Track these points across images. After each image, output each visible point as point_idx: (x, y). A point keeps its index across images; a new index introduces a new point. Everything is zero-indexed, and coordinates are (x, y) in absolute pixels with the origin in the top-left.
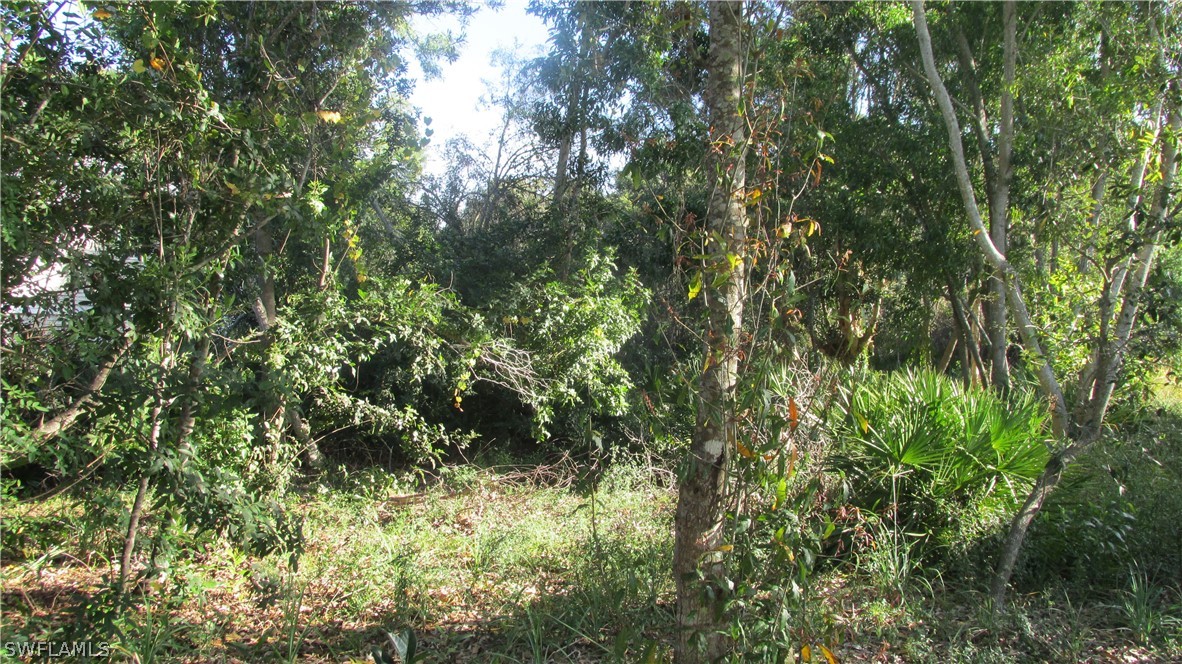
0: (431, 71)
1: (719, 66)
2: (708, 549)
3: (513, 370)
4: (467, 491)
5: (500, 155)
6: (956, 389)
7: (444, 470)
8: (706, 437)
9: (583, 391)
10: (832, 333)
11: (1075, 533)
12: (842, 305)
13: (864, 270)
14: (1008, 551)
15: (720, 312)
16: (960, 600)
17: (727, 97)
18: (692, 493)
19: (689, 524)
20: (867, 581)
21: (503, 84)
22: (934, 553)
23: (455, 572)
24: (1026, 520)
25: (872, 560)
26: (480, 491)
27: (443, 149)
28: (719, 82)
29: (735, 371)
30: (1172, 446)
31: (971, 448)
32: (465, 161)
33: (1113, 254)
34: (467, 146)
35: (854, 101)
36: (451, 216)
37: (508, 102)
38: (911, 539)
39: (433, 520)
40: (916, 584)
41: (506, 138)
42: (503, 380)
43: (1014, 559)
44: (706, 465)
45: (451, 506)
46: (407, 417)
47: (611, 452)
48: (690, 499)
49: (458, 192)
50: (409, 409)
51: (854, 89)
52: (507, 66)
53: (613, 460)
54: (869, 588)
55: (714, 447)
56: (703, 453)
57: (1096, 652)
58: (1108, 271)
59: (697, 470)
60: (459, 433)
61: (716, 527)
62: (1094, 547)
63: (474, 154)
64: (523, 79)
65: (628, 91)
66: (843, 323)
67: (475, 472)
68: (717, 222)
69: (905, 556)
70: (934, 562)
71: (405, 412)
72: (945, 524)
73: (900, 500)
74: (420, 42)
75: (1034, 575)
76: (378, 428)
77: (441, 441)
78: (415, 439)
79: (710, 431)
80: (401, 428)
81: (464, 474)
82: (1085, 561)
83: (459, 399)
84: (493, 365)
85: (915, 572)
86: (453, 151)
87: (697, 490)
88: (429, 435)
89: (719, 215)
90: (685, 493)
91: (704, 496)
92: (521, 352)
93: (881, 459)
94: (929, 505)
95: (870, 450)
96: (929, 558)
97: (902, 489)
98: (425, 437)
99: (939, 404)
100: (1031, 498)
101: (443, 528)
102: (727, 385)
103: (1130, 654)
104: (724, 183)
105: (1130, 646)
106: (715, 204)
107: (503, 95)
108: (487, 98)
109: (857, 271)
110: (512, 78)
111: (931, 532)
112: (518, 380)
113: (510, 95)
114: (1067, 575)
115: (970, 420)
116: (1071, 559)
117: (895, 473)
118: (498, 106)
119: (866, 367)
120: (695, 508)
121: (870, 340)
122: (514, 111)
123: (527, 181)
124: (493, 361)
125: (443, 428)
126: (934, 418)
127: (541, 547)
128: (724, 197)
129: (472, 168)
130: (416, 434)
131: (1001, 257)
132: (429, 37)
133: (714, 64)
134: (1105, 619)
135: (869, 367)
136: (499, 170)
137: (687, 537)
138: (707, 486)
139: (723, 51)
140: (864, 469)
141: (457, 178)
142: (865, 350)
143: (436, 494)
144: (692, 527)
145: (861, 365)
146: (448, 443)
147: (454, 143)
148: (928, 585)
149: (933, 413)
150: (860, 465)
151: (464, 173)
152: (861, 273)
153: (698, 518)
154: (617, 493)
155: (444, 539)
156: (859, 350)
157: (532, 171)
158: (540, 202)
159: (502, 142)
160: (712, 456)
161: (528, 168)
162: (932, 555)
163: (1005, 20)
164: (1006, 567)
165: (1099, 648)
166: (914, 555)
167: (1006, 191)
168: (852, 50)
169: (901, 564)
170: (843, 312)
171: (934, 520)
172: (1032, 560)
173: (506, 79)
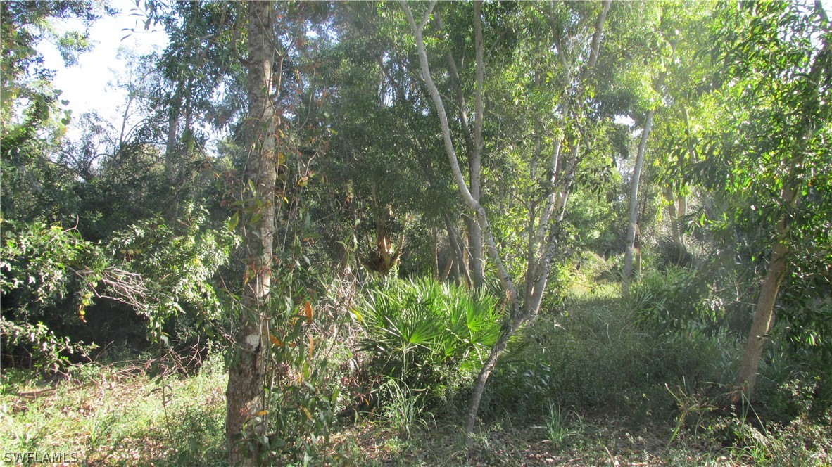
0: (69, 61)
1: (255, 63)
2: (251, 414)
3: (129, 289)
4: (92, 384)
5: (124, 126)
6: (445, 289)
7: (72, 368)
8: (247, 332)
9: (184, 304)
10: (373, 254)
11: (519, 382)
12: (379, 234)
13: (393, 210)
14: (475, 396)
15: (257, 242)
16: (447, 432)
17: (260, 86)
18: (237, 374)
19: (236, 398)
20: (388, 425)
21: (126, 72)
22: (432, 402)
23: (77, 448)
24: (486, 375)
25: (390, 410)
26: (102, 383)
27: (79, 121)
28: (255, 76)
29: (268, 284)
30: (580, 320)
31: (455, 329)
32: (97, 130)
33: (536, 199)
34: (97, 119)
35: (383, 97)
36: (85, 172)
37: (130, 87)
38: (416, 393)
39: (63, 408)
40: (419, 424)
41: (129, 113)
43: (479, 401)
44: (247, 353)
45: (78, 395)
46: (39, 332)
47: (207, 345)
48: (236, 379)
49: (91, 153)
50: (40, 325)
51: (384, 88)
52: (130, 60)
53: (209, 352)
54: (388, 429)
55: (253, 340)
56: (245, 345)
57: (529, 458)
59: (241, 357)
60: (82, 345)
61: (257, 398)
62: (531, 389)
63: (103, 125)
64: (143, 70)
65: (223, 83)
66: (380, 247)
67: (98, 368)
69: (411, 405)
70: (430, 408)
71: (37, 327)
72: (438, 381)
73: (409, 368)
74: (60, 37)
75: (495, 411)
76: (12, 340)
77: (67, 350)
78: (45, 349)
79: (250, 328)
80: (33, 340)
81: (88, 370)
82: (525, 398)
83: (83, 313)
84: (112, 285)
85: (418, 416)
86: (85, 121)
88: (57, 345)
89: (255, 171)
90: (232, 375)
91: (246, 376)
92: (134, 274)
93: (397, 341)
94: (428, 369)
95: (389, 336)
96: (428, 405)
97: (410, 359)
98: (54, 347)
99: (433, 300)
100: (488, 361)
101: (71, 413)
102: (262, 295)
103: (550, 457)
104: (256, 148)
105: (550, 452)
106: (252, 163)
107: (127, 82)
108: (115, 83)
109: (389, 212)
110: (133, 69)
111: (429, 387)
112: (133, 295)
113: (133, 82)
114: (514, 409)
115: (454, 310)
116: (517, 399)
117: (406, 349)
118: (122, 89)
119: (396, 277)
120: (240, 385)
121: (398, 258)
122: (134, 93)
123: (146, 146)
124: (111, 282)
125: (69, 340)
126: (431, 310)
127: (150, 422)
128: (259, 158)
129: (102, 136)
130: (45, 344)
131: (474, 201)
132: (67, 34)
133: (252, 62)
134: (537, 436)
135: (398, 277)
136: (124, 137)
137: (234, 409)
138: (248, 369)
139: (257, 53)
140: (386, 347)
141: (89, 143)
142: (395, 265)
143: (66, 386)
144: (238, 400)
145: (393, 276)
146: (72, 352)
147: (87, 116)
148: (426, 424)
149: (429, 306)
150: (383, 345)
151: (95, 140)
152: (391, 213)
153: (242, 393)
154: (213, 375)
155: (70, 422)
156: (391, 265)
157: (150, 139)
158: (156, 162)
159: (126, 117)
160: (252, 346)
161: (147, 136)
163: (477, 47)
164: (474, 407)
165: (532, 455)
166: (418, 404)
167: (479, 157)
168: (380, 62)
169: (409, 411)
170: (380, 239)
171: (430, 378)
172: (493, 401)
173: (129, 69)
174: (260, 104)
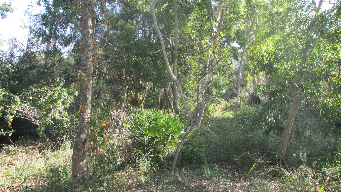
0: (3, 16)
1: (84, 20)
2: (82, 167)
3: (30, 114)
4: (14, 154)
5: (28, 45)
7: (6, 147)
8: (81, 133)
9: (54, 120)
11: (192, 152)
12: (136, 91)
13: (142, 81)
14: (175, 158)
15: (85, 95)
16: (163, 172)
17: (86, 30)
18: (77, 151)
19: (76, 160)
20: (139, 170)
21: (28, 22)
23: (8, 181)
24: (179, 149)
25: (140, 164)
26: (19, 153)
27: (7, 42)
28: (84, 26)
29: (90, 113)
32: (16, 46)
33: (200, 77)
34: (16, 41)
37: (30, 28)
38: (151, 157)
39: (2, 164)
40: (152, 169)
42: (26, 117)
43: (176, 160)
44: (81, 142)
45: (8, 159)
47: (64, 137)
48: (76, 152)
49: (13, 56)
52: (30, 16)
53: (65, 140)
54: (139, 172)
55: (83, 136)
56: (80, 138)
57: (197, 183)
58: (199, 82)
59: (78, 143)
61: (85, 160)
62: (197, 155)
63: (19, 44)
64: (36, 21)
66: (136, 96)
67: (17, 147)
68: (84, 68)
69: (149, 162)
70: (156, 163)
72: (160, 152)
73: (148, 146)
75: (183, 163)
79: (82, 131)
81: (13, 148)
82: (195, 158)
83: (10, 124)
84: (23, 112)
85: (152, 166)
86: (11, 42)
87: (78, 149)
89: (84, 66)
90: (74, 150)
91: (80, 151)
92: (32, 108)
93: (143, 135)
95: (139, 133)
97: (148, 143)
99: (158, 119)
100: (180, 143)
101: (5, 167)
102: (87, 117)
103: (205, 182)
104: (85, 56)
105: (205, 180)
106: (83, 62)
107: (29, 25)
109: (140, 82)
110: (32, 20)
111: (156, 154)
112: (32, 117)
113: (31, 26)
114: (191, 163)
115: (166, 123)
116: (192, 159)
117: (146, 139)
118: (27, 28)
119: (143, 108)
120: (78, 155)
121: (144, 101)
122: (32, 30)
123: (37, 53)
124: (22, 111)
126: (156, 123)
128: (86, 60)
129: (18, 49)
131: (175, 78)
133: (83, 20)
134: (200, 174)
136: (27, 49)
137: (75, 164)
138: (81, 148)
139: (85, 16)
141: (12, 51)
142: (143, 104)
143: (3, 155)
144: (77, 161)
145: (142, 108)
147: (11, 40)
148: (155, 169)
149: (156, 121)
150: (137, 137)
151: (15, 50)
153: (79, 158)
154: (66, 150)
155: (5, 170)
156: (141, 104)
157: (39, 50)
158: (42, 60)
159: (28, 40)
160: (83, 139)
161: (38, 49)
162: (156, 160)
163: (175, 14)
164: (174, 162)
165: (197, 181)
166: (151, 161)
167: (177, 59)
169: (148, 164)
170: (136, 93)
171: (157, 151)
172: (182, 159)
173: (30, 20)
174: (86, 38)
